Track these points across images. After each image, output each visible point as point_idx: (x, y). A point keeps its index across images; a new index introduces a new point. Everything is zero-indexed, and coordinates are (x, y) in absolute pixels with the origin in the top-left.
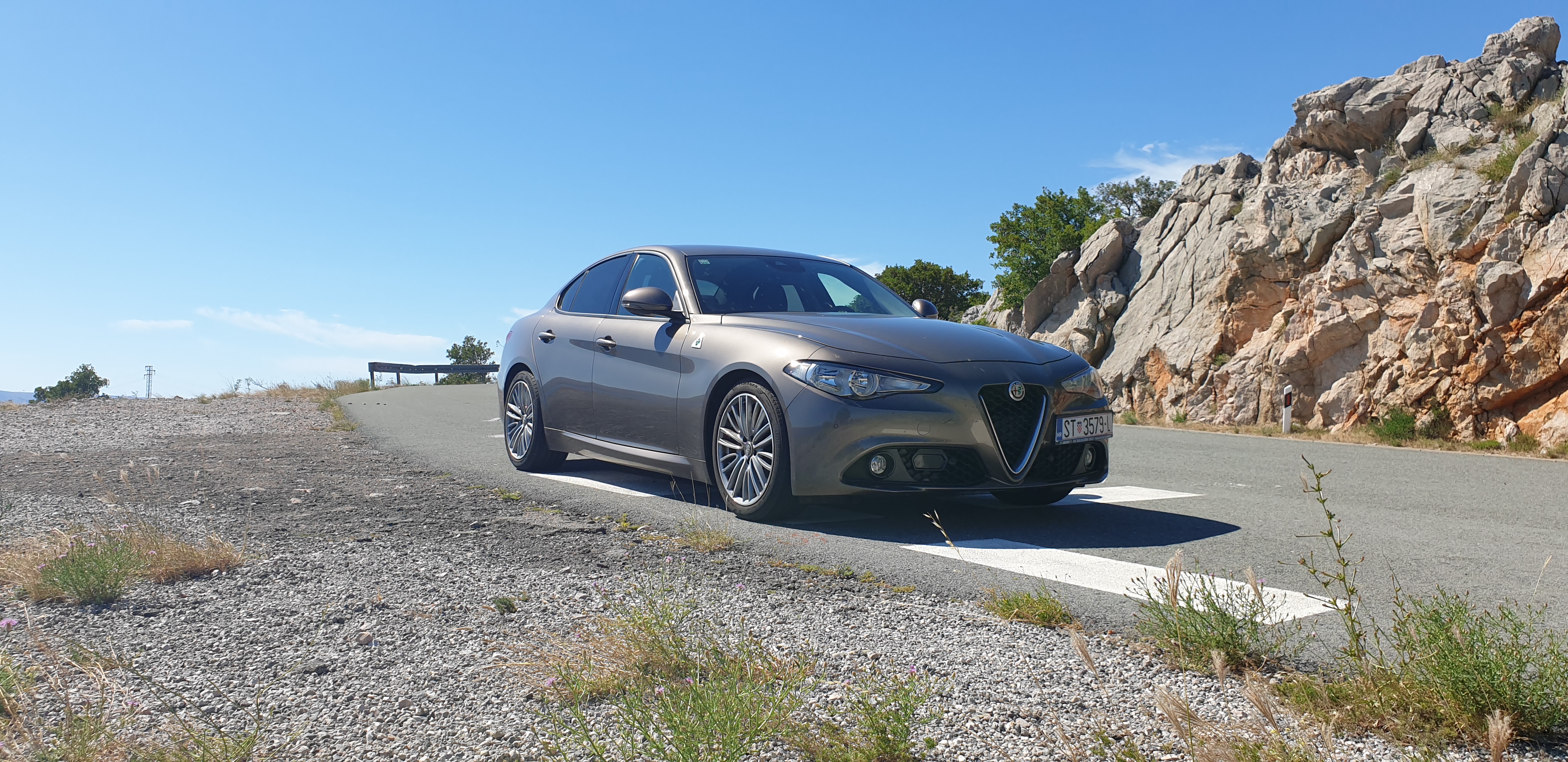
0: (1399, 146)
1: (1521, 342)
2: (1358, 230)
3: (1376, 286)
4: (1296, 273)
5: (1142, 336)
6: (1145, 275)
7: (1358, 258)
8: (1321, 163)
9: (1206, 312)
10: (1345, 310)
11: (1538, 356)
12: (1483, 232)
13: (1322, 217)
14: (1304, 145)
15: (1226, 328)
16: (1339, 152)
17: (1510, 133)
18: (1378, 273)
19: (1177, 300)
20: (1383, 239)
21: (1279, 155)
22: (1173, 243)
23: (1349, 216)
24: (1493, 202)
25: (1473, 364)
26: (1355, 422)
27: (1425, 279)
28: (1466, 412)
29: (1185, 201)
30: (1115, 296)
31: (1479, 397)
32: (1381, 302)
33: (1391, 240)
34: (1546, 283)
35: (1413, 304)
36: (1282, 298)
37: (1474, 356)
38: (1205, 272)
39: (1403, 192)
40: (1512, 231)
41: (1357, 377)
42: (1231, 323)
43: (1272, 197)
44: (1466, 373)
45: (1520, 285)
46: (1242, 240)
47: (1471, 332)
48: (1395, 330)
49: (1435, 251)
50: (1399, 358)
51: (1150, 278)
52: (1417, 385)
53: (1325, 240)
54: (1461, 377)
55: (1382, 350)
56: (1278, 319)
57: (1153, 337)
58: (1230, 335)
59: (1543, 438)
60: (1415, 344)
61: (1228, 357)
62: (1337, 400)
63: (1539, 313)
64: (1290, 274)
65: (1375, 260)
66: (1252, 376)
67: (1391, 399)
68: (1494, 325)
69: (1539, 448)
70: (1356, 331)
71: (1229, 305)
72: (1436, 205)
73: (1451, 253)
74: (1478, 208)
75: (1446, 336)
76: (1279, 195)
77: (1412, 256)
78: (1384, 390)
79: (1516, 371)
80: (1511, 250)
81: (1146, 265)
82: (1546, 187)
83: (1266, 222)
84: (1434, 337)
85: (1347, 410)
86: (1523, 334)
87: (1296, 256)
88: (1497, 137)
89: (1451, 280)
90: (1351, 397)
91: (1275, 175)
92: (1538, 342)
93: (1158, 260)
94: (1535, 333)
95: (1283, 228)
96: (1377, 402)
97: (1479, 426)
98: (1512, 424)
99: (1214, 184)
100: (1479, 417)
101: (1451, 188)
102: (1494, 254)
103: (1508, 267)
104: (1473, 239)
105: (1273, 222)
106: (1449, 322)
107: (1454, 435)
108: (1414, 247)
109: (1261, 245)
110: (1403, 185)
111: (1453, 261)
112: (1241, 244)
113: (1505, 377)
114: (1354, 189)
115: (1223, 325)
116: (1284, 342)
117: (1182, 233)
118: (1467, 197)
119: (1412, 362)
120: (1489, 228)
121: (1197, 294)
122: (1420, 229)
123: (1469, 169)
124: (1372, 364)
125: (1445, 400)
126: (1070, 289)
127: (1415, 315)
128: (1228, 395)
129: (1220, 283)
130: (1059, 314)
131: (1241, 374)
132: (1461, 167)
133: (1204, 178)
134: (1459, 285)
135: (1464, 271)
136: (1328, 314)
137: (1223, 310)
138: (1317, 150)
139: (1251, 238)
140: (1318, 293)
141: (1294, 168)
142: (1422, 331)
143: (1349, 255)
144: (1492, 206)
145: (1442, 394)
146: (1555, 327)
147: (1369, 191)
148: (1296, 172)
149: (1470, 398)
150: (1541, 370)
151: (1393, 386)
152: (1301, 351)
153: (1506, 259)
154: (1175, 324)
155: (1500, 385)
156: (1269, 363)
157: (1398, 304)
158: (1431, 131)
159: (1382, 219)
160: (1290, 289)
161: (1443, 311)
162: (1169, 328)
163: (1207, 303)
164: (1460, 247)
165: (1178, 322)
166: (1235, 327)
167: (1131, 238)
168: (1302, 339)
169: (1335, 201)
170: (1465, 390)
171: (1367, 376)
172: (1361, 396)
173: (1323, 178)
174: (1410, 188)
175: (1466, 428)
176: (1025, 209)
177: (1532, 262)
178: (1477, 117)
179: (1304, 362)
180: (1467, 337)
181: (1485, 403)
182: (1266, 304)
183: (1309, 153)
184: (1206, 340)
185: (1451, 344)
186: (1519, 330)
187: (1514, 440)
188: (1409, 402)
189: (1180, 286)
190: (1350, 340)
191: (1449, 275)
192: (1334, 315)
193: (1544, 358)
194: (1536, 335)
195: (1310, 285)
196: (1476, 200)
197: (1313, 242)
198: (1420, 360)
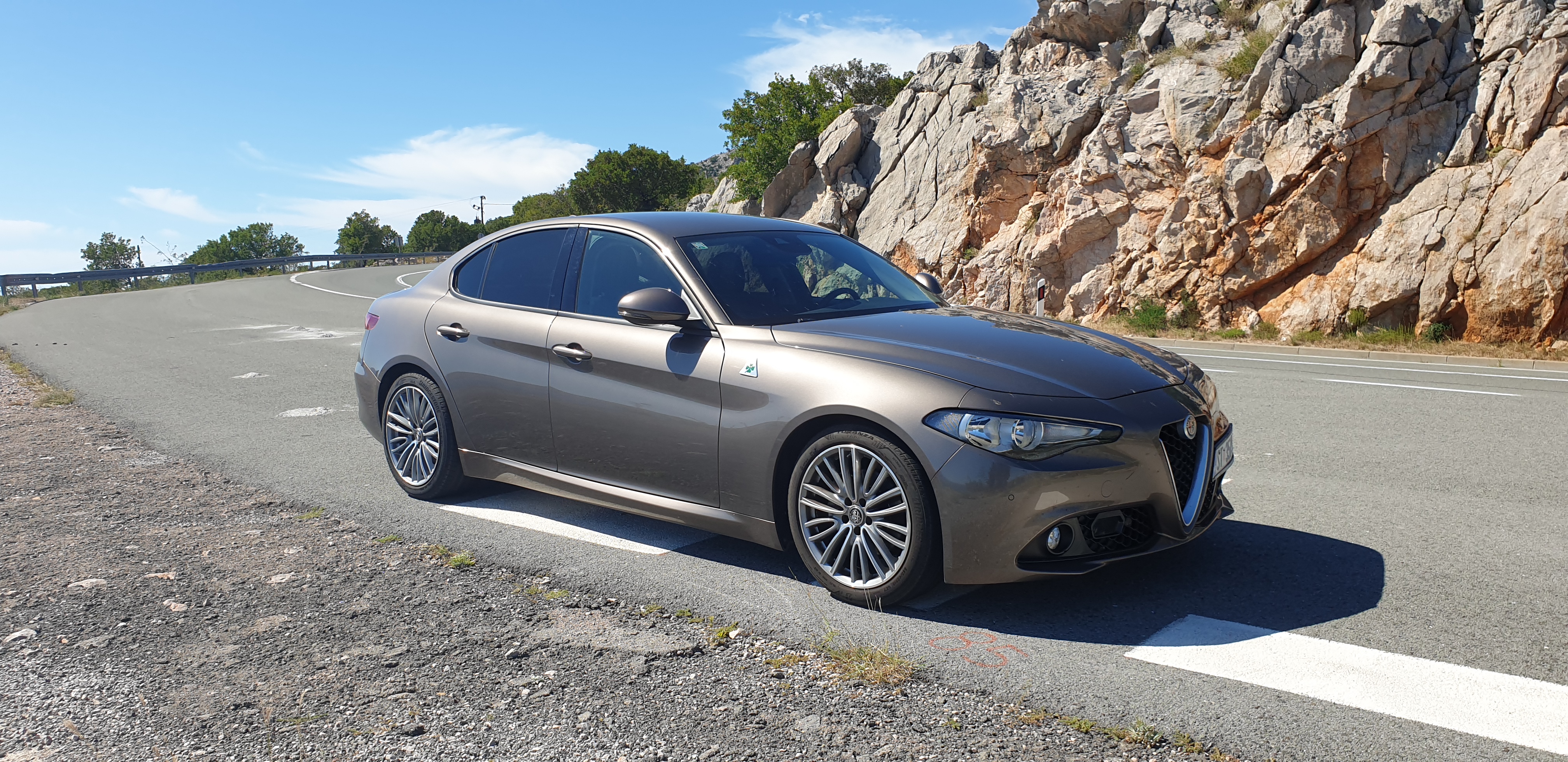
0: (1140, 40)
1: (1263, 235)
2: (1109, 125)
3: (1126, 180)
4: (1044, 166)
5: (887, 230)
6: (885, 167)
7: (1109, 153)
8: (1062, 54)
9: (952, 205)
10: (1096, 204)
11: (1278, 248)
12: (1227, 129)
13: (1071, 111)
14: (1045, 36)
15: (973, 222)
16: (1078, 44)
17: (1240, 30)
18: (1128, 167)
19: (921, 192)
20: (1132, 134)
21: (1019, 44)
22: (913, 134)
23: (1097, 112)
24: (1235, 100)
25: (1221, 257)
26: (1105, 313)
27: (1173, 174)
28: (1213, 302)
29: (922, 90)
30: (856, 189)
31: (1226, 288)
32: (1131, 196)
33: (1140, 135)
34: (1286, 179)
35: (1162, 197)
36: (1029, 191)
37: (1221, 250)
38: (948, 165)
39: (1150, 87)
40: (1256, 129)
41: (1107, 269)
42: (978, 217)
43: (1021, 90)
44: (1214, 266)
45: (1263, 180)
46: (990, 133)
47: (1219, 226)
48: (1143, 223)
49: (1183, 146)
50: (1149, 251)
51: (891, 170)
52: (1168, 277)
53: (1074, 135)
54: (1210, 269)
55: (1131, 243)
56: (1025, 213)
57: (899, 231)
58: (977, 229)
59: (1282, 326)
60: (1166, 237)
61: (975, 250)
62: (1087, 292)
63: (1279, 208)
64: (1038, 168)
65: (1125, 154)
66: (1001, 269)
67: (1142, 290)
68: (1240, 220)
69: (1279, 335)
70: (1107, 224)
71: (976, 199)
72: (1183, 101)
73: (1199, 149)
74: (1221, 105)
75: (1196, 230)
76: (1027, 87)
77: (1161, 152)
78: (1134, 283)
79: (1259, 263)
80: (1255, 147)
81: (886, 157)
82: (1285, 87)
83: (1016, 115)
84: (1184, 231)
85: (1096, 301)
86: (1265, 228)
87: (1045, 150)
88: (1229, 33)
89: (1199, 175)
90: (1100, 289)
91: (1016, 65)
92: (1278, 235)
93: (898, 152)
94: (1276, 227)
95: (1032, 122)
96: (1127, 293)
97: (1224, 316)
98: (1254, 313)
99: (953, 74)
100: (1225, 307)
101: (1195, 85)
102: (1239, 151)
103: (1253, 164)
104: (1220, 136)
105: (1022, 115)
106: (1199, 216)
107: (1202, 324)
108: (1163, 142)
109: (1010, 139)
110: (1149, 80)
111: (1200, 157)
112: (990, 137)
113: (1249, 269)
114: (1099, 83)
115: (970, 218)
116: (1034, 236)
117: (922, 124)
118: (1211, 93)
119: (1163, 255)
120: (1232, 124)
121: (940, 187)
122: (1166, 124)
123: (1208, 65)
124: (1121, 256)
125: (1194, 292)
126: (807, 181)
127: (1164, 209)
128: (978, 289)
129: (965, 176)
130: (798, 207)
131: (991, 267)
132: (1201, 64)
133: (942, 67)
134: (1208, 181)
135: (1210, 166)
136: (1080, 209)
137: (969, 203)
138: (1058, 41)
139: (999, 131)
140: (1070, 187)
141: (1035, 59)
142: (1174, 226)
143: (1101, 149)
144: (1234, 103)
145: (1192, 285)
146: (1294, 222)
147: (1115, 85)
148: (1037, 63)
149: (1218, 290)
150: (1280, 262)
151: (1143, 277)
152: (1053, 245)
153: (1250, 156)
154: (921, 218)
155: (1244, 277)
156: (1019, 256)
157: (1147, 198)
158: (1169, 25)
159: (1130, 114)
160: (1038, 182)
161: (1193, 206)
162: (914, 222)
163: (953, 197)
164: (1208, 143)
165: (923, 215)
166: (982, 221)
167: (868, 129)
168: (1052, 233)
169: (1080, 95)
170: (1213, 281)
171: (1116, 268)
172: (1111, 287)
173: (1065, 70)
174: (1156, 84)
175: (1213, 318)
176: (757, 96)
177: (1273, 159)
178: (1208, 13)
179: (1056, 255)
180: (1215, 231)
181: (1231, 293)
182: (1012, 197)
183: (1050, 44)
184: (953, 234)
185: (1201, 238)
186: (1261, 224)
187: (1257, 328)
188: (1160, 294)
189: (923, 179)
190: (1099, 234)
191: (1198, 171)
192: (1086, 210)
193: (1284, 250)
194: (1277, 228)
195: (1061, 180)
196: (1220, 97)
197: (1063, 136)
198: (1171, 254)
